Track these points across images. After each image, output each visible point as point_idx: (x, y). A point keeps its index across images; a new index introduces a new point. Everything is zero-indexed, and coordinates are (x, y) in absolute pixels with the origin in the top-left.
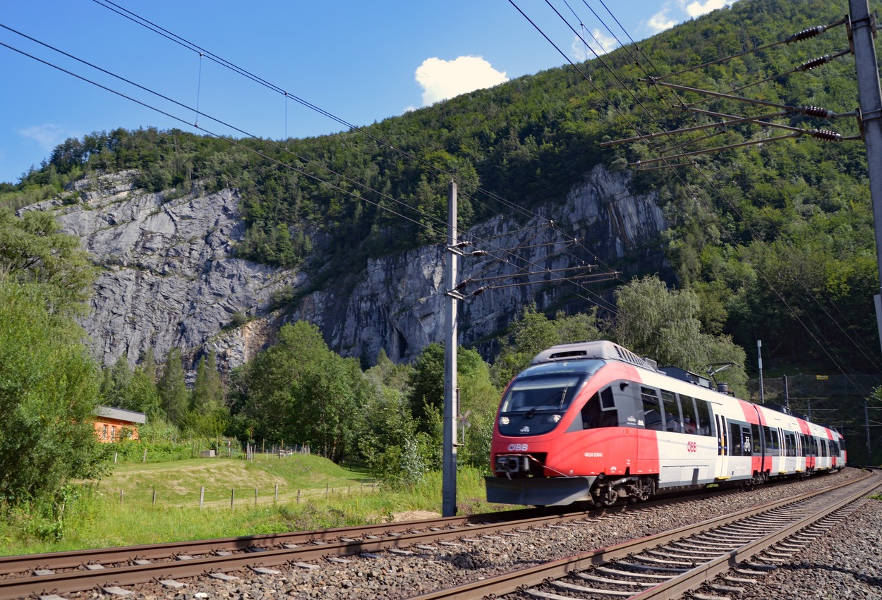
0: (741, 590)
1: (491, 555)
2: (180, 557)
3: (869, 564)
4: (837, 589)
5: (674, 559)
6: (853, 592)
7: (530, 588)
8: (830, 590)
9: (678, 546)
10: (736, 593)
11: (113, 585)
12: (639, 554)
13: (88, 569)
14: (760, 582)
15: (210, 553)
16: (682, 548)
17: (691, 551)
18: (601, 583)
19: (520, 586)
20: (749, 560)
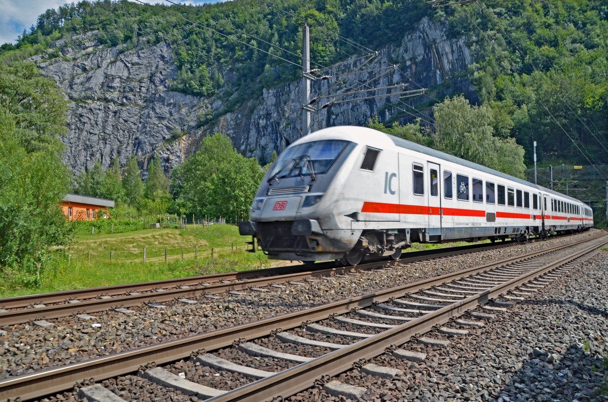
0: (493, 316)
1: (322, 291)
2: (102, 297)
3: (593, 296)
4: (564, 315)
5: (453, 293)
6: (576, 317)
7: (339, 315)
8: (558, 316)
9: (458, 284)
10: (488, 319)
11: (41, 319)
12: (428, 290)
13: (34, 307)
14: (509, 311)
15: (125, 294)
16: (461, 285)
17: (467, 287)
18: (394, 311)
19: (332, 314)
20: (505, 293)
